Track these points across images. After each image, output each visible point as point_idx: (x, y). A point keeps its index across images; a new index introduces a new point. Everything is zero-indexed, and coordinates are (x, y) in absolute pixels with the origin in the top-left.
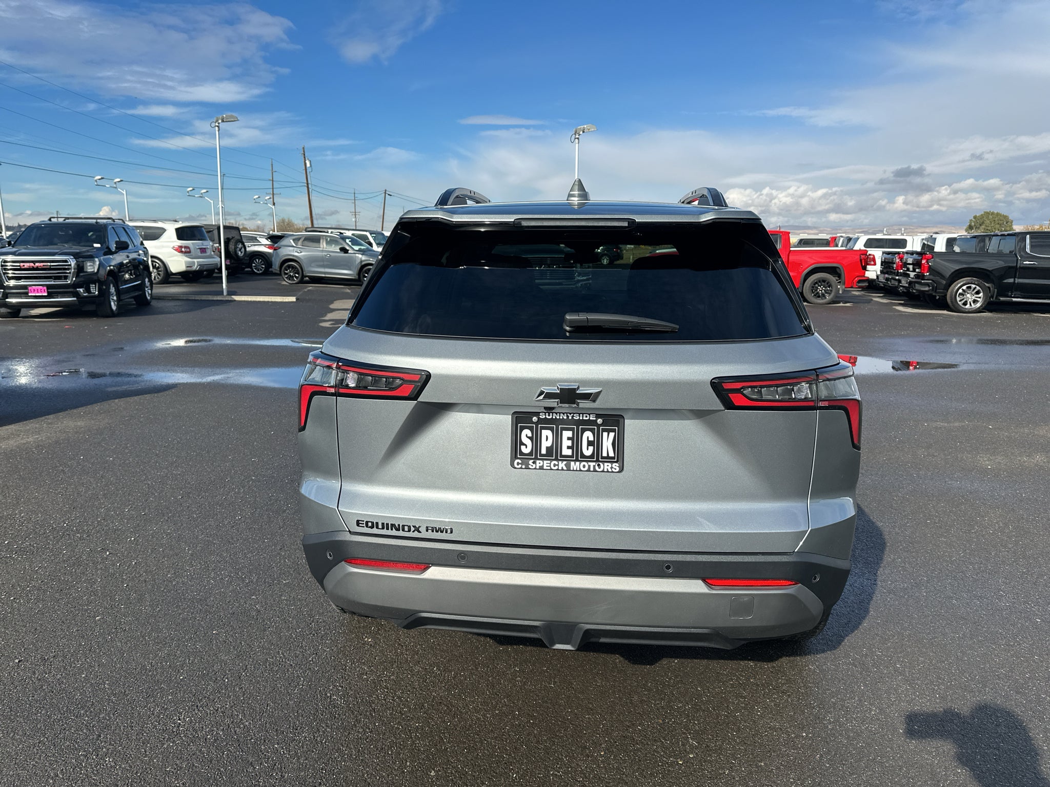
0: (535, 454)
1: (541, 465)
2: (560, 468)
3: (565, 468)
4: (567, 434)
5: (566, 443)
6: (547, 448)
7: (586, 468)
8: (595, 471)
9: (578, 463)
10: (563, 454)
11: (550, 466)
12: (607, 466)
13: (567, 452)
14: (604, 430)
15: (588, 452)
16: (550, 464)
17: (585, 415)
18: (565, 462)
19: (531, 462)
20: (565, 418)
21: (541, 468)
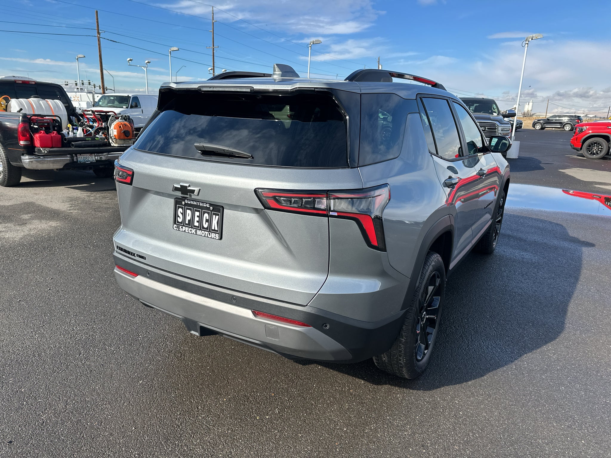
0: (183, 224)
1: (185, 229)
2: (193, 233)
3: (195, 233)
4: (197, 214)
5: (197, 219)
6: (188, 220)
7: (204, 235)
8: (208, 237)
9: (200, 231)
10: (195, 225)
11: (188, 231)
12: (213, 235)
13: (196, 224)
14: (214, 214)
15: (206, 225)
16: (188, 229)
17: (204, 204)
18: (195, 230)
19: (181, 227)
20: (196, 204)
21: (185, 231)
